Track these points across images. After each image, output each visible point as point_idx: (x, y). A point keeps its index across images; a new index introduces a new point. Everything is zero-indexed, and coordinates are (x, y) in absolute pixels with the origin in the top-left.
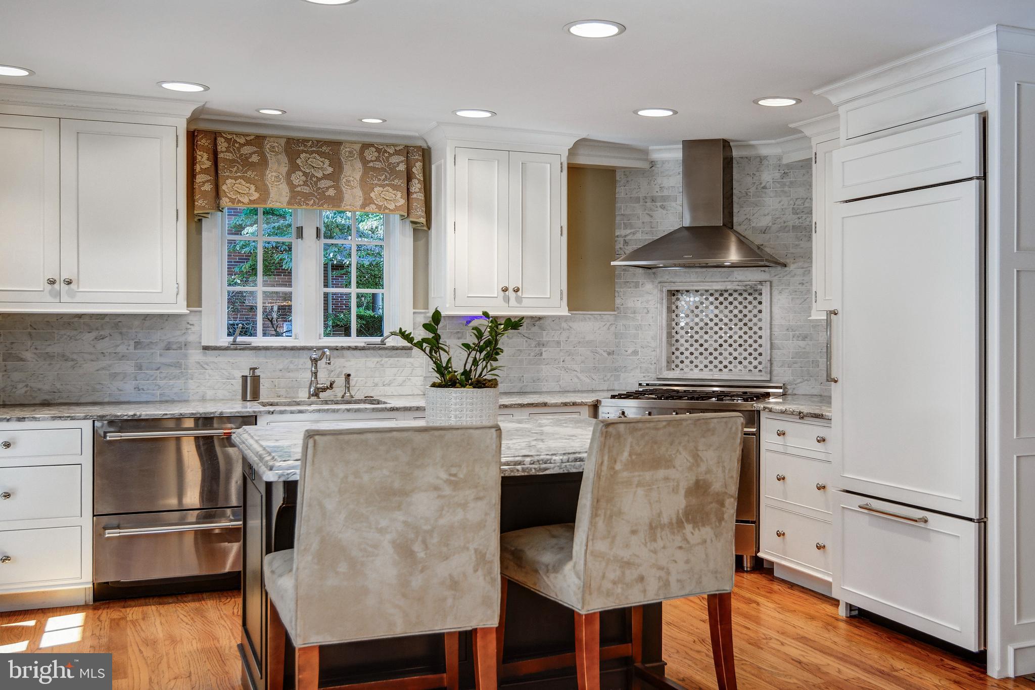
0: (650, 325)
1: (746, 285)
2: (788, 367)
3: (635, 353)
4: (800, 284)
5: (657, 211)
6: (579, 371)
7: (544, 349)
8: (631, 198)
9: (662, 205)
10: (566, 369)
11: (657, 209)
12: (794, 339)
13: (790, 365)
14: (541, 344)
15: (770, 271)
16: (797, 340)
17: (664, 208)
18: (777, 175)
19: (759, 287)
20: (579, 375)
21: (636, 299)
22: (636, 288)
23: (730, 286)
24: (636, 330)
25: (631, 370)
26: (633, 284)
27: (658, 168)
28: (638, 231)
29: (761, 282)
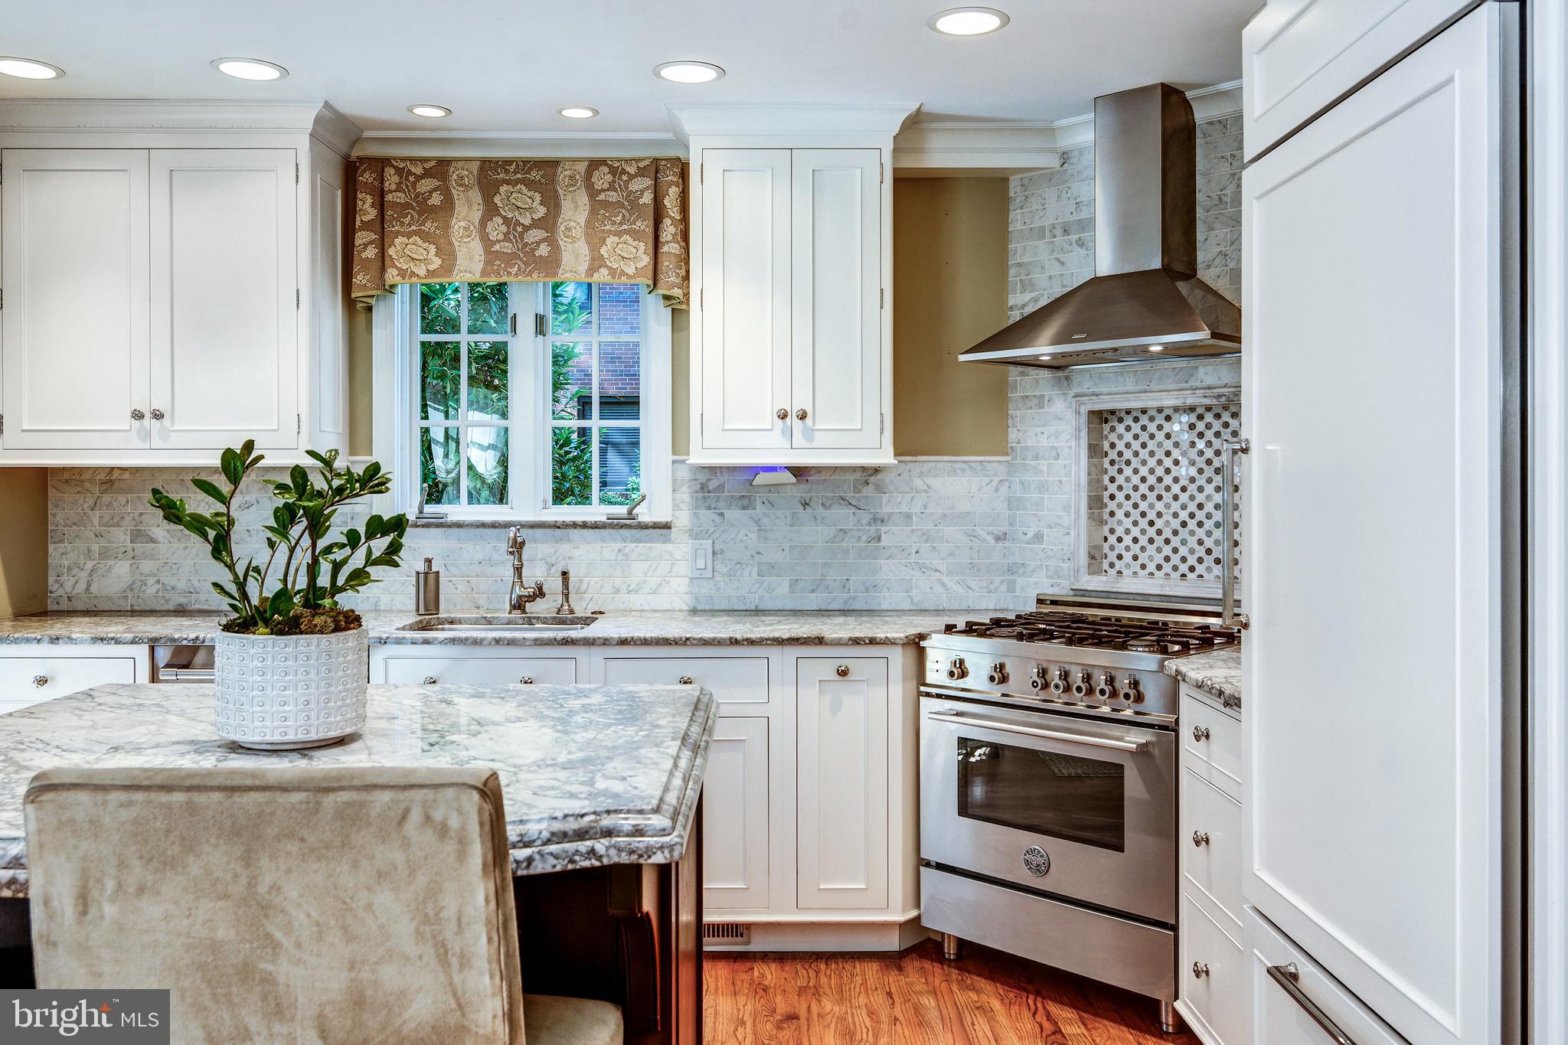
3: (1039, 537)
5: (1071, 251)
6: (944, 572)
7: (884, 529)
8: (1031, 230)
9: (1080, 239)
10: (922, 568)
11: (1070, 248)
14: (878, 520)
17: (1083, 244)
21: (1039, 430)
22: (1039, 408)
24: (1040, 492)
25: (1033, 571)
27: (1074, 164)
28: (1043, 295)
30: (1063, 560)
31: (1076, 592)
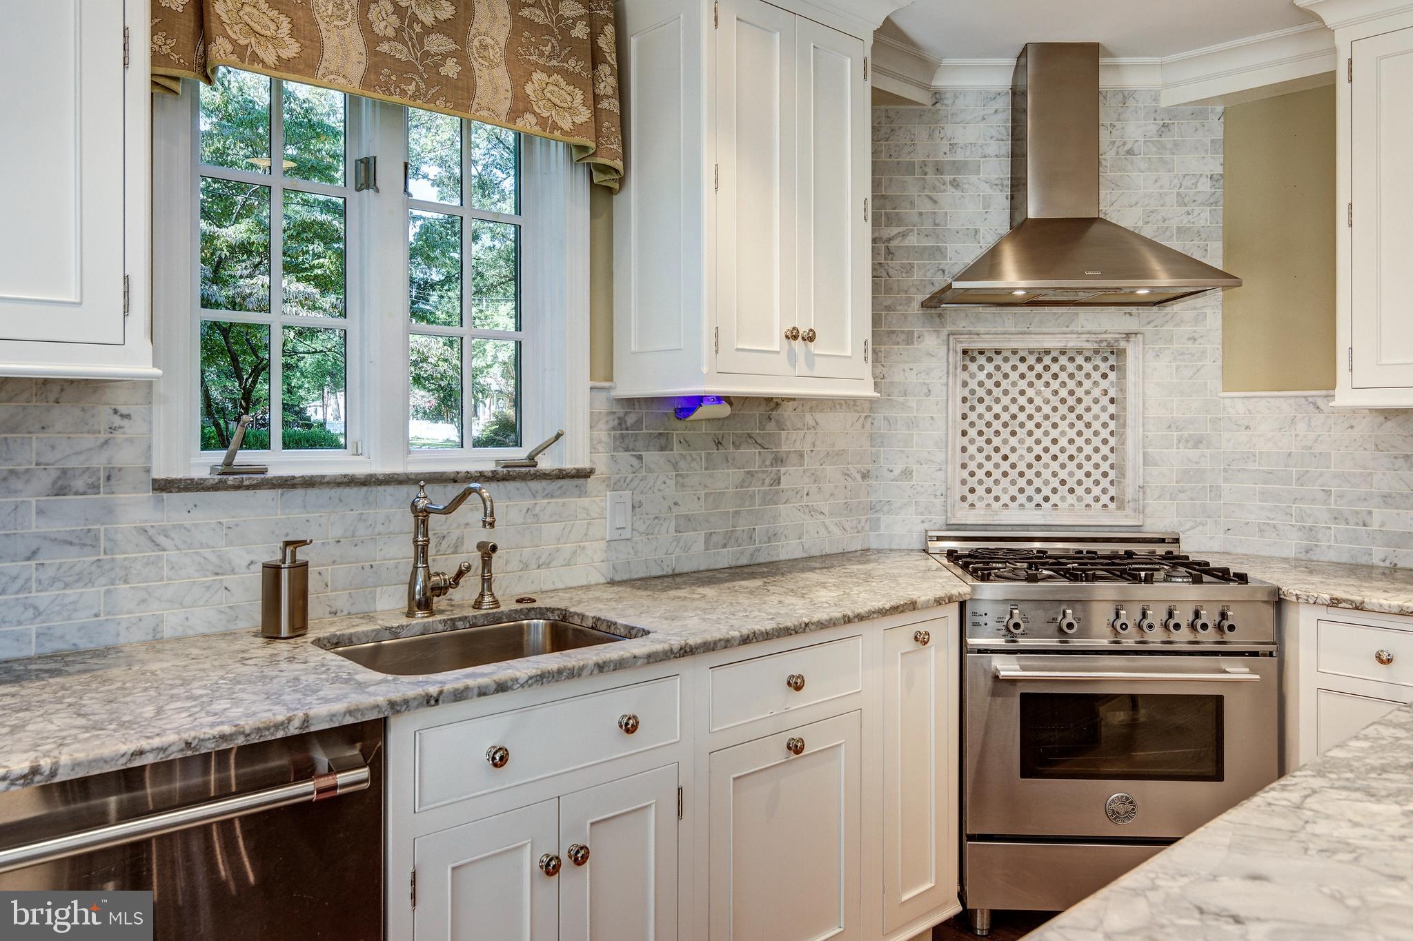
0: (932, 418)
1: (1101, 341)
2: (1171, 500)
3: (907, 474)
4: (1189, 339)
5: (944, 191)
6: (827, 513)
7: (783, 470)
8: (898, 163)
9: (954, 180)
10: (812, 511)
11: (944, 187)
12: (1181, 446)
13: (1174, 495)
14: (779, 460)
15: (1139, 314)
16: (1185, 447)
17: (958, 185)
18: (1152, 128)
19: (1123, 344)
20: (827, 521)
21: (907, 366)
22: (908, 344)
23: (1073, 343)
24: (908, 428)
25: (900, 508)
26: (903, 336)
27: (947, 105)
28: (912, 230)
29: (1128, 336)
30: (936, 496)
31: (950, 527)
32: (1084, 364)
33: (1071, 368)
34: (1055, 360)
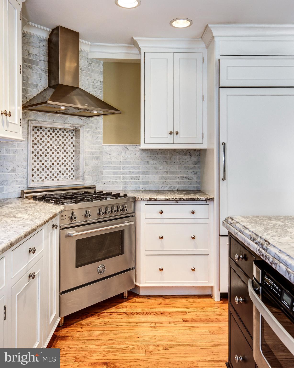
1: (74, 127)
2: (91, 176)
3: (13, 170)
9: (30, 66)
11: (26, 68)
13: (92, 174)
15: (83, 119)
17: (31, 68)
18: (87, 64)
19: (79, 128)
24: (14, 153)
25: (11, 183)
27: (28, 39)
29: (81, 126)
30: (24, 178)
31: (28, 188)
32: (66, 134)
33: (63, 135)
34: (58, 132)
